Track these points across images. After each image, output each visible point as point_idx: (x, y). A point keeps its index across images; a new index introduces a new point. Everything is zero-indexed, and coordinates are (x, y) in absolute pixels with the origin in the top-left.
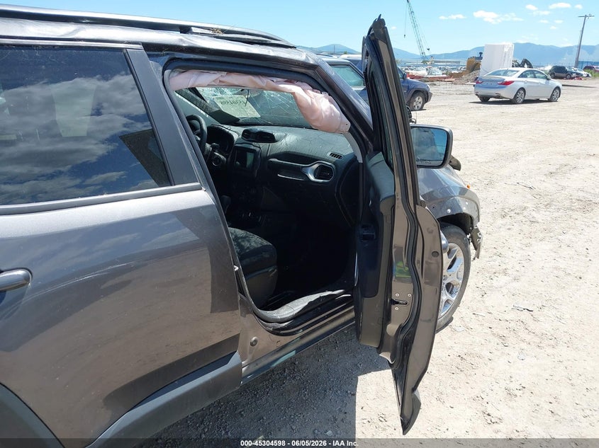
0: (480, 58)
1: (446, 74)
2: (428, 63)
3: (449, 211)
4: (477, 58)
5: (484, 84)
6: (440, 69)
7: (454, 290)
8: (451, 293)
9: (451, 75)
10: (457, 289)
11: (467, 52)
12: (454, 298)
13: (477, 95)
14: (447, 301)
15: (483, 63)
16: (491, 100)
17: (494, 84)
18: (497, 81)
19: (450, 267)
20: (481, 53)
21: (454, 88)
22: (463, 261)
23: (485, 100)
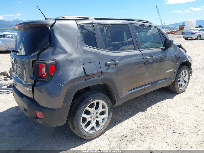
0: (184, 25)
1: (171, 31)
2: (164, 28)
3: (186, 60)
4: (182, 25)
5: (186, 34)
6: (169, 30)
7: (186, 83)
8: (185, 83)
9: (173, 32)
10: (187, 82)
11: (178, 24)
12: (186, 85)
13: (184, 37)
14: (184, 85)
15: (185, 27)
16: (189, 39)
17: (189, 34)
18: (191, 33)
19: (185, 76)
20: (184, 24)
21: (175, 36)
22: (188, 75)
23: (186, 39)
